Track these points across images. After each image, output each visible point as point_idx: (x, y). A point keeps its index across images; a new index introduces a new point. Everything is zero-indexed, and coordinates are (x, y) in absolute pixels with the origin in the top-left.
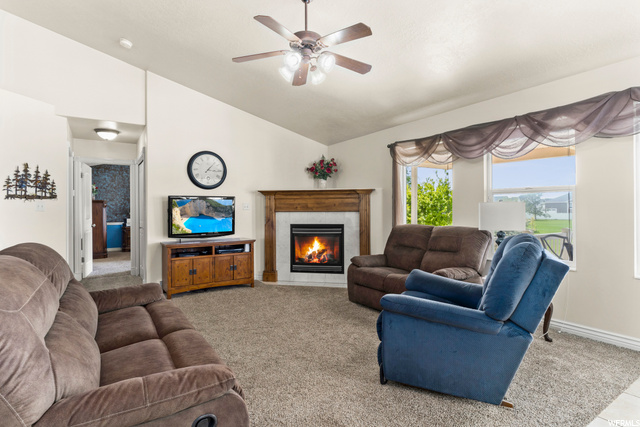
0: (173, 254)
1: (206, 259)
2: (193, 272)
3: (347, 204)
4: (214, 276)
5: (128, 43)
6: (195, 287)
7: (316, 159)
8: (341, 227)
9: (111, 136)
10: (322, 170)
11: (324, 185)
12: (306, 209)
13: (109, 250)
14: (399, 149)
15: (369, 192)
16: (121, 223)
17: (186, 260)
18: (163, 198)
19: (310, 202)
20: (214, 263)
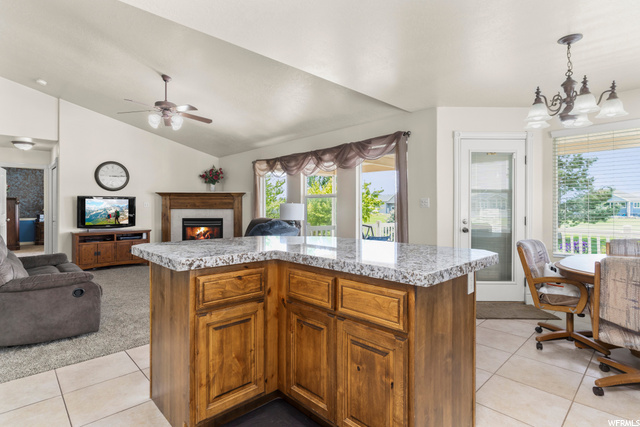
0: (80, 241)
1: (108, 244)
2: (97, 254)
3: (225, 204)
4: (115, 257)
5: (43, 82)
6: (100, 265)
7: (208, 168)
8: (221, 220)
9: (27, 148)
10: (212, 176)
11: (213, 188)
12: (194, 206)
13: (21, 244)
14: (257, 165)
15: (241, 195)
16: (34, 219)
17: (92, 245)
18: (73, 198)
19: (197, 201)
20: (116, 247)
